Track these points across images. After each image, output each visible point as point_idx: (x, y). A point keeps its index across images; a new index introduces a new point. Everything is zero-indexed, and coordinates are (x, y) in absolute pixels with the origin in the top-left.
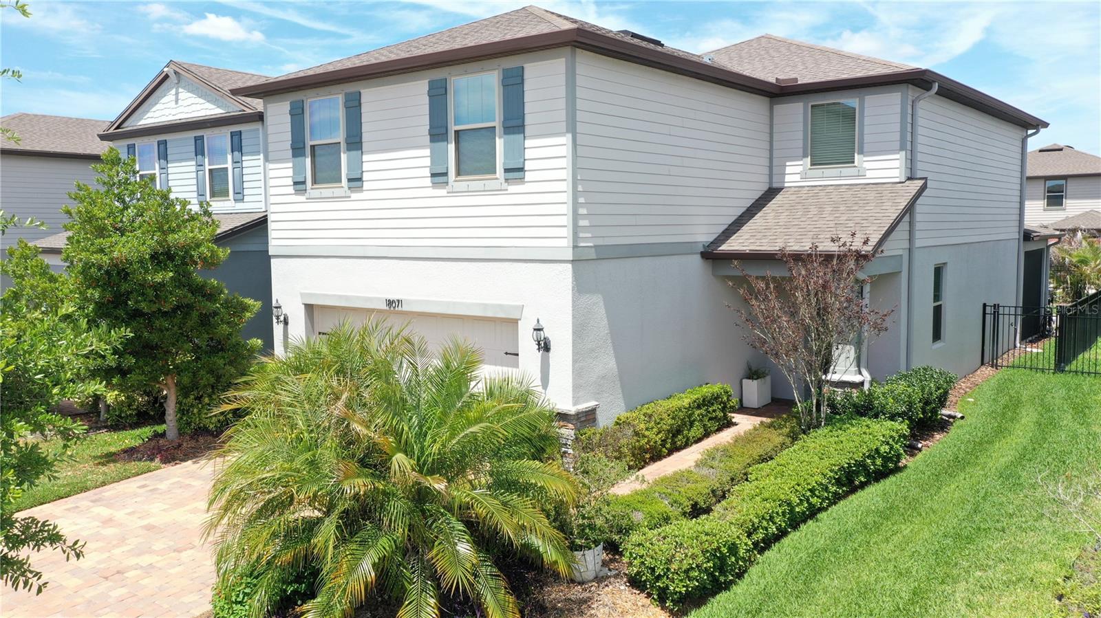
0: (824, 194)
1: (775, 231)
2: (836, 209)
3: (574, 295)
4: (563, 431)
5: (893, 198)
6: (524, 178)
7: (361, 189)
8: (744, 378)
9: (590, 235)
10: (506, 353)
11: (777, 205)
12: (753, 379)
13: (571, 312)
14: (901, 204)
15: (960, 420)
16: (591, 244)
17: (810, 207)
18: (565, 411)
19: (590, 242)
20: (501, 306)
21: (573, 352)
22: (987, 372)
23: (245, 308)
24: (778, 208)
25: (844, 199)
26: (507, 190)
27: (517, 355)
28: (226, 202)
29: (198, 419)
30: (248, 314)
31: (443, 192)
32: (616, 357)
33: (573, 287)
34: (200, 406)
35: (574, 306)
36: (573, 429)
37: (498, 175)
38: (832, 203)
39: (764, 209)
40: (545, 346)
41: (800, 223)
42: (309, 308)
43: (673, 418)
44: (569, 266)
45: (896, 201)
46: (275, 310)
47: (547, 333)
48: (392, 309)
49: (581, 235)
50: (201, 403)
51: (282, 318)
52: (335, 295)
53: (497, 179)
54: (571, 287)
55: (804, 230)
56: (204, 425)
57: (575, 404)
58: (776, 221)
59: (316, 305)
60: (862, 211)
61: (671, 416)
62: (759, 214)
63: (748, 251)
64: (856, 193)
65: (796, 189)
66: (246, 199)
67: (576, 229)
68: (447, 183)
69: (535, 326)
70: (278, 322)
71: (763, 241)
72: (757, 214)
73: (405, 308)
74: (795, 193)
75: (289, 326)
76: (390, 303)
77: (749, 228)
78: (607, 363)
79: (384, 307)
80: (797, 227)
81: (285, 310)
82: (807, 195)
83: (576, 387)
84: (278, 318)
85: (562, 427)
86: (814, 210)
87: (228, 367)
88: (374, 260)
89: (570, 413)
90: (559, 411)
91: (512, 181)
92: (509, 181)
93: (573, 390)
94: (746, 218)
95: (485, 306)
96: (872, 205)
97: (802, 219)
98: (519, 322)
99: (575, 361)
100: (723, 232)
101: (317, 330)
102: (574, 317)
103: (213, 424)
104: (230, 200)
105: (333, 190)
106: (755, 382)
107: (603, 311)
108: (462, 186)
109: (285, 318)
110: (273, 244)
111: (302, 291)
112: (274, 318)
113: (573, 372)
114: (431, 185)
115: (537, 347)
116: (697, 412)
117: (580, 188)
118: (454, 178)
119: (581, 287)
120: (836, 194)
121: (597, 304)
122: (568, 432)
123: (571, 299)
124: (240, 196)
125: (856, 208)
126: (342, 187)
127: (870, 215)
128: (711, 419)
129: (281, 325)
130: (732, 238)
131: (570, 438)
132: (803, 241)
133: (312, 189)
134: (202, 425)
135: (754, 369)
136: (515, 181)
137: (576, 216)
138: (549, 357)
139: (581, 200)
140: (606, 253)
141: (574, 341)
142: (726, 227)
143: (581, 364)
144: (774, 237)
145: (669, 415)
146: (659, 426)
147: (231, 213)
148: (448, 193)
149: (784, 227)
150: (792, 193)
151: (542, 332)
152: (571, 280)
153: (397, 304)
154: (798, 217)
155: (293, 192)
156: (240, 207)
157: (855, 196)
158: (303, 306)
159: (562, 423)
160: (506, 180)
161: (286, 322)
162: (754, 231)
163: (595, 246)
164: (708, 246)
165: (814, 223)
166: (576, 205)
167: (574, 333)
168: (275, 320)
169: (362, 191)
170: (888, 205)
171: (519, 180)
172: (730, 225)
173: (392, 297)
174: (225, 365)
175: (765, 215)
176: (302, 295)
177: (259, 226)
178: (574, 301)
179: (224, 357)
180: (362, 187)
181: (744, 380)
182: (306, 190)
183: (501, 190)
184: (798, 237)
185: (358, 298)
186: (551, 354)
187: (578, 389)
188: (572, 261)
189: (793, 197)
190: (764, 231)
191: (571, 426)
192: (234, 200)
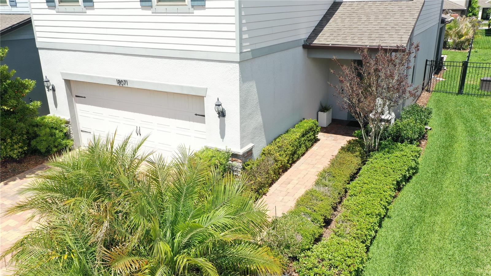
0: (368, 7)
1: (344, 31)
2: (377, 18)
3: (240, 83)
4: (234, 163)
5: (410, 10)
6: (205, 5)
7: (92, 7)
8: (319, 111)
9: (248, 44)
10: (196, 115)
11: (341, 14)
12: (324, 112)
13: (239, 94)
14: (415, 15)
15: (430, 131)
16: (249, 50)
17: (361, 15)
18: (236, 153)
19: (249, 49)
20: (192, 88)
21: (240, 118)
22: (425, 95)
23: (25, 87)
24: (342, 16)
25: (381, 11)
26: (193, 13)
27: (204, 116)
28: (5, 7)
29: (5, 152)
30: (27, 91)
31: (149, 12)
32: (262, 115)
33: (240, 78)
34: (5, 144)
35: (240, 90)
36: (241, 163)
37: (186, 3)
38: (373, 13)
39: (334, 16)
40: (222, 114)
41: (358, 26)
42: (68, 82)
43: (293, 147)
44: (237, 65)
45: (411, 13)
46: (45, 83)
47: (224, 106)
48: (121, 85)
49: (244, 44)
50: (5, 142)
51: (51, 87)
52: (83, 75)
53: (186, 5)
54: (238, 78)
55: (361, 31)
56: (10, 155)
57: (241, 148)
58: (343, 24)
59: (71, 80)
60: (393, 19)
61: (291, 146)
62: (331, 20)
63: (330, 45)
64: (387, 6)
65: (350, 3)
66: (18, 5)
67: (241, 40)
68: (152, 6)
69: (216, 103)
70: (48, 90)
71: (338, 38)
72: (330, 19)
73: (129, 85)
74: (350, 6)
75: (56, 92)
76: (119, 82)
77: (328, 29)
78: (258, 120)
79: (116, 84)
80: (357, 29)
81: (52, 82)
82: (357, 7)
83: (242, 138)
84: (48, 88)
85: (234, 161)
86: (364, 18)
87: (19, 123)
88: (107, 55)
89: (239, 154)
90: (233, 152)
91: (197, 7)
92: (194, 7)
93: (241, 140)
94: (325, 22)
95: (182, 87)
96: (398, 15)
97: (358, 24)
98: (205, 98)
99: (241, 123)
100: (313, 31)
101: (74, 94)
102: (240, 97)
103: (15, 154)
104: (8, 6)
105: (74, 7)
106: (325, 114)
107: (255, 90)
108: (162, 9)
109: (53, 87)
110: (38, 41)
111: (62, 71)
112: (46, 88)
113: (240, 129)
114: (140, 7)
115: (218, 115)
116: (303, 139)
117: (243, 14)
118: (156, 4)
119: (244, 78)
120: (375, 7)
121: (252, 86)
122: (238, 164)
123: (239, 85)
124: (13, 3)
125: (389, 17)
126: (80, 6)
127: (398, 22)
128: (309, 141)
129: (51, 92)
130: (319, 35)
131: (239, 167)
132: (362, 38)
133: (59, 6)
134: (8, 155)
135: (324, 105)
136: (198, 7)
137: (241, 32)
138: (225, 120)
139: (244, 21)
140: (257, 54)
141: (240, 111)
142: (314, 28)
143: (244, 124)
144: (345, 36)
145: (290, 145)
146: (286, 153)
147: (10, 14)
148: (152, 13)
149: (349, 29)
150: (348, 5)
151: (221, 106)
152: (238, 74)
153: (124, 83)
154: (356, 22)
155: (47, 7)
156: (14, 10)
157: (386, 9)
158: (64, 80)
159: (234, 159)
160: (193, 6)
161: (54, 90)
162: (331, 31)
163: (252, 51)
164: (306, 41)
165: (366, 26)
166: (241, 25)
167: (241, 106)
168: (46, 89)
169: (94, 9)
170: (407, 15)
171: (202, 7)
172: (316, 27)
173: (121, 78)
174: (17, 122)
175: (336, 20)
176: (62, 74)
177: (27, 24)
178: (240, 87)
179: (15, 118)
180: (94, 6)
181: (319, 112)
182: (55, 6)
183: (189, 13)
184: (359, 36)
185: (98, 77)
186: (226, 118)
187: (243, 139)
188: (239, 62)
189: (349, 8)
190: (337, 31)
191: (239, 161)
192: (11, 6)
